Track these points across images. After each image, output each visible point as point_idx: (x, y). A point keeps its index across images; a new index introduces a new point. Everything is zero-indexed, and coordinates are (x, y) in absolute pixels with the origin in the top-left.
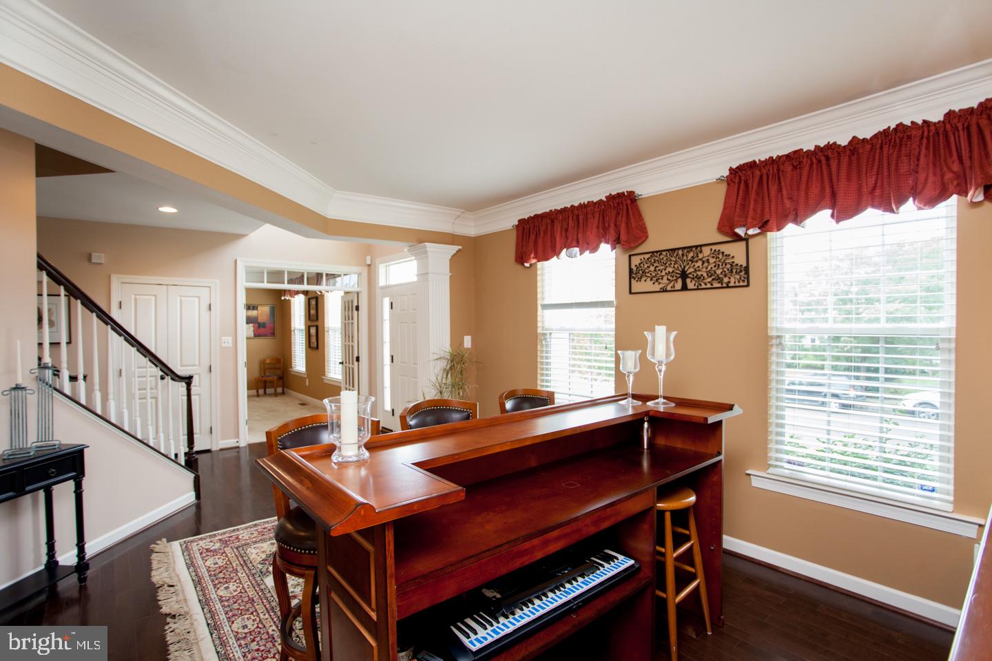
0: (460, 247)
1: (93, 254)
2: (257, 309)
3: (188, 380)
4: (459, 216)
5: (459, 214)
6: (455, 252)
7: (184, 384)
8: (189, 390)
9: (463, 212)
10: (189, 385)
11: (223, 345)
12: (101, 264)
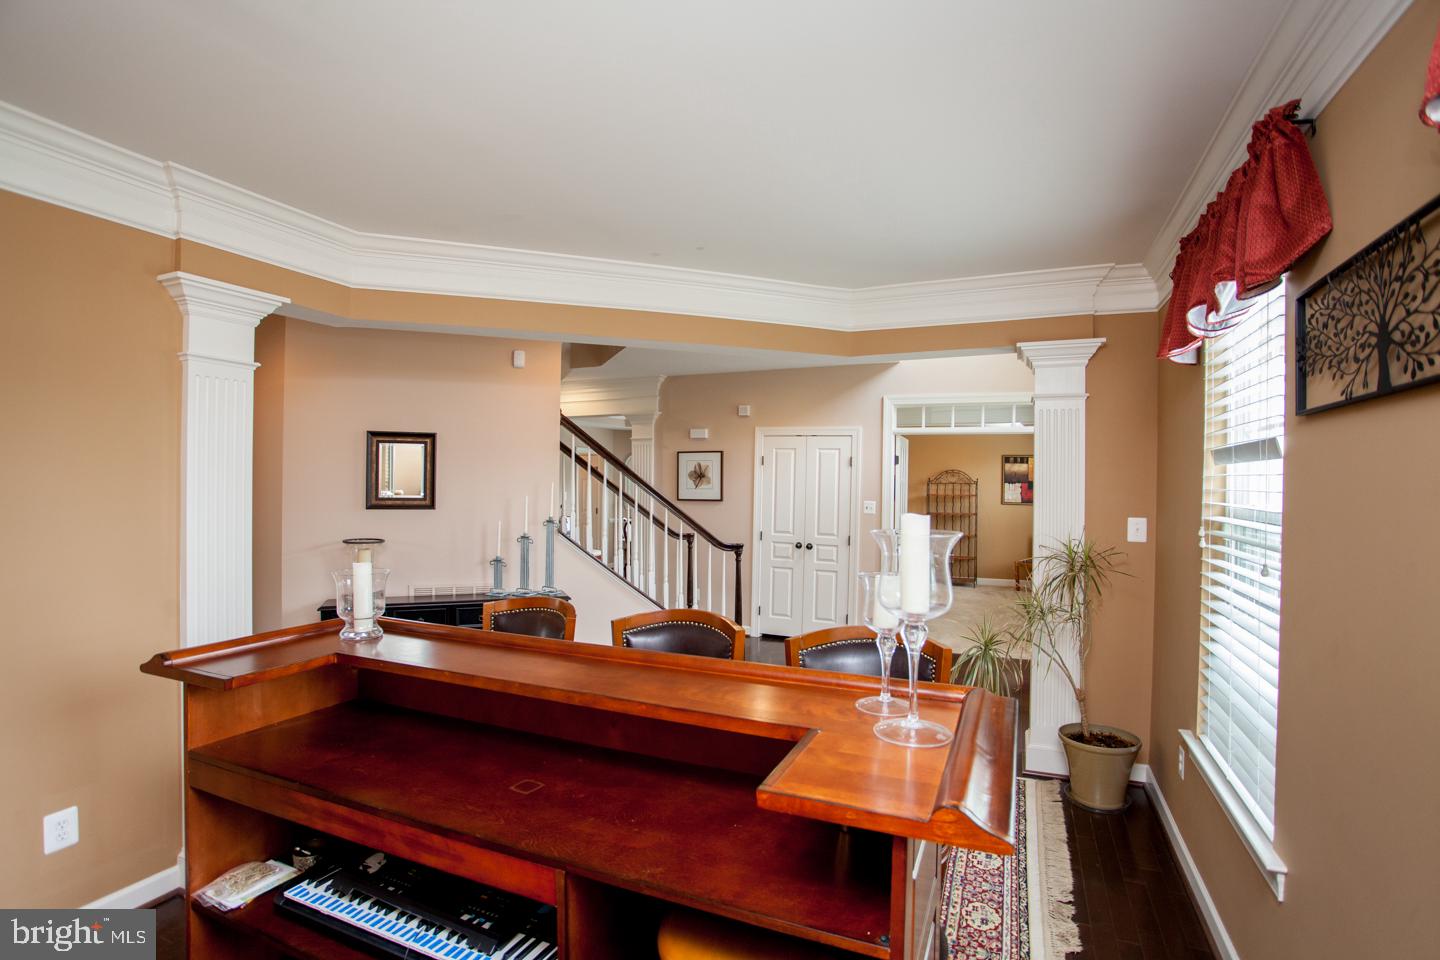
0: (1104, 340)
1: (741, 407)
2: (1027, 462)
3: (737, 549)
4: (1105, 278)
5: (1104, 273)
6: (1094, 351)
7: (733, 553)
8: (738, 562)
9: (1112, 268)
10: (738, 555)
11: (866, 511)
12: (746, 416)
